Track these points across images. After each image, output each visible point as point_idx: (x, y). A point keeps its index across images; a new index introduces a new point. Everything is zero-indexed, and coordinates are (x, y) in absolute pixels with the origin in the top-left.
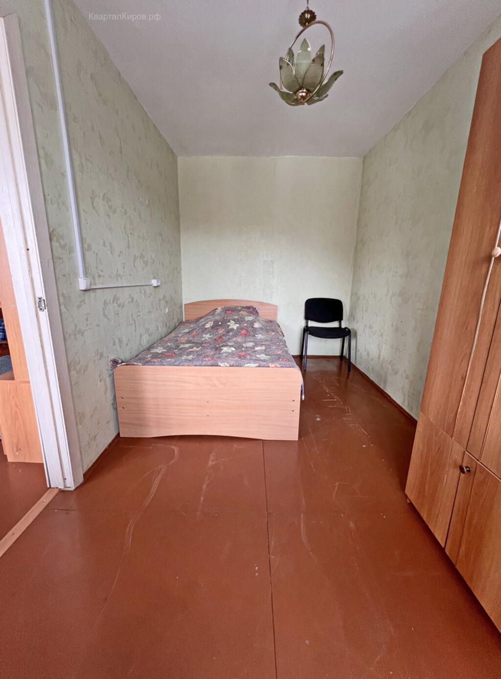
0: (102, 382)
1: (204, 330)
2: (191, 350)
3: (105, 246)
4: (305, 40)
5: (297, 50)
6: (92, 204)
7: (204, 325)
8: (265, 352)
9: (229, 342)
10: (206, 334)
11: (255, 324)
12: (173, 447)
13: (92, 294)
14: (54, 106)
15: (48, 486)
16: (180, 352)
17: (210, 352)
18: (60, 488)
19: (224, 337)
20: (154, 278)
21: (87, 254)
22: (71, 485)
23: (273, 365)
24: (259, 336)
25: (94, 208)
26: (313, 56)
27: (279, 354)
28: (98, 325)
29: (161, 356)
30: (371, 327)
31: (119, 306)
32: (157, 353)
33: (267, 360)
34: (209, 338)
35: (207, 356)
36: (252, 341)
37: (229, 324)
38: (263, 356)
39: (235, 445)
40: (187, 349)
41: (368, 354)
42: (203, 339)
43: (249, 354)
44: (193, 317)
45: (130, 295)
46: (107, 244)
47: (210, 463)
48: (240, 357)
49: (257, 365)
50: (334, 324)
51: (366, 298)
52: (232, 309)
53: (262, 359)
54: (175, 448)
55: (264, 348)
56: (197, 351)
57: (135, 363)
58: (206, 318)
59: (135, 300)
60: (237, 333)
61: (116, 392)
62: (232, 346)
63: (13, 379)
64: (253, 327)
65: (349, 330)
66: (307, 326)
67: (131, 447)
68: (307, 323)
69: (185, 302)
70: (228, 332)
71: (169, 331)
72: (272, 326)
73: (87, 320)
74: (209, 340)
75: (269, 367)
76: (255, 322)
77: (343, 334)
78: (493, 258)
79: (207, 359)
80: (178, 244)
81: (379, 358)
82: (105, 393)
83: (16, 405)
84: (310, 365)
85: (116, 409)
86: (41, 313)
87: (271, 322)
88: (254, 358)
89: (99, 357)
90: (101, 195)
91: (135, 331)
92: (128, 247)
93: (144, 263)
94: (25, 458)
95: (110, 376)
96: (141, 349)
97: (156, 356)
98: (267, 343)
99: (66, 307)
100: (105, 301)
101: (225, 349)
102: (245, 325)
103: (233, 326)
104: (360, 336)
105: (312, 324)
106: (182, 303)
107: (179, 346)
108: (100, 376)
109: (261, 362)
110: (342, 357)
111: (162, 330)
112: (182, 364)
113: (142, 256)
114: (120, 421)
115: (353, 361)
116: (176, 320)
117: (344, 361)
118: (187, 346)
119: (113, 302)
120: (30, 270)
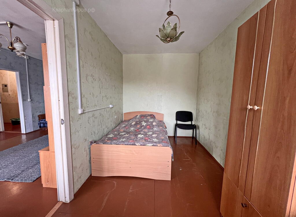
0: (85, 152)
1: (131, 126)
2: (124, 136)
3: (90, 94)
4: (169, 22)
5: (166, 25)
6: (86, 79)
7: (131, 123)
8: (157, 138)
9: (142, 132)
10: (132, 128)
11: (153, 123)
12: (114, 182)
13: (84, 115)
14: (74, 46)
15: (58, 200)
16: (120, 137)
17: (133, 137)
18: (63, 201)
19: (139, 129)
20: (111, 104)
21: (83, 99)
22: (68, 201)
23: (159, 145)
24: (155, 129)
25: (87, 80)
26: (172, 27)
27: (162, 139)
28: (85, 127)
29: (111, 139)
30: (205, 125)
31: (95, 118)
32: (110, 137)
33: (157, 142)
34: (133, 130)
35: (131, 139)
36: (152, 132)
37: (142, 123)
38: (155, 140)
39: (142, 182)
40: (123, 135)
41: (204, 137)
42: (130, 130)
43: (149, 139)
44: (127, 119)
45: (100, 112)
46: (92, 94)
47: (130, 191)
48: (145, 140)
49: (152, 145)
50: (189, 123)
51: (203, 112)
52: (144, 116)
53: (155, 141)
54: (115, 182)
55: (156, 135)
56: (127, 137)
57: (100, 143)
58: (132, 120)
59: (102, 115)
60: (145, 127)
61: (91, 156)
62: (142, 134)
63: (48, 150)
64: (152, 125)
65: (196, 126)
66: (177, 123)
67: (96, 181)
68: (177, 122)
69: (124, 112)
70: (142, 127)
71: (116, 125)
72: (161, 124)
73: (81, 125)
74: (133, 131)
75: (158, 146)
76: (154, 122)
77: (193, 127)
78: (248, 110)
79: (131, 141)
80: (122, 89)
81: (209, 139)
82: (86, 156)
83: (49, 162)
84: (178, 141)
85: (90, 163)
86: (62, 125)
87: (161, 121)
88: (151, 141)
89: (85, 141)
90: (90, 75)
91: (101, 128)
92: (100, 93)
93: (107, 98)
94: (50, 186)
95: (89, 148)
96: (104, 135)
97: (110, 139)
98: (158, 133)
99: (72, 122)
100: (89, 117)
101: (139, 136)
102: (149, 123)
103: (144, 124)
104: (201, 128)
105: (179, 122)
106: (123, 113)
107: (119, 134)
108: (85, 149)
109: (154, 143)
110: (193, 137)
111: (113, 126)
112: (120, 144)
113: (106, 96)
114: (92, 168)
115: (198, 139)
116: (120, 120)
117: (194, 139)
118: (123, 133)
119: (92, 117)
120: (59, 109)
